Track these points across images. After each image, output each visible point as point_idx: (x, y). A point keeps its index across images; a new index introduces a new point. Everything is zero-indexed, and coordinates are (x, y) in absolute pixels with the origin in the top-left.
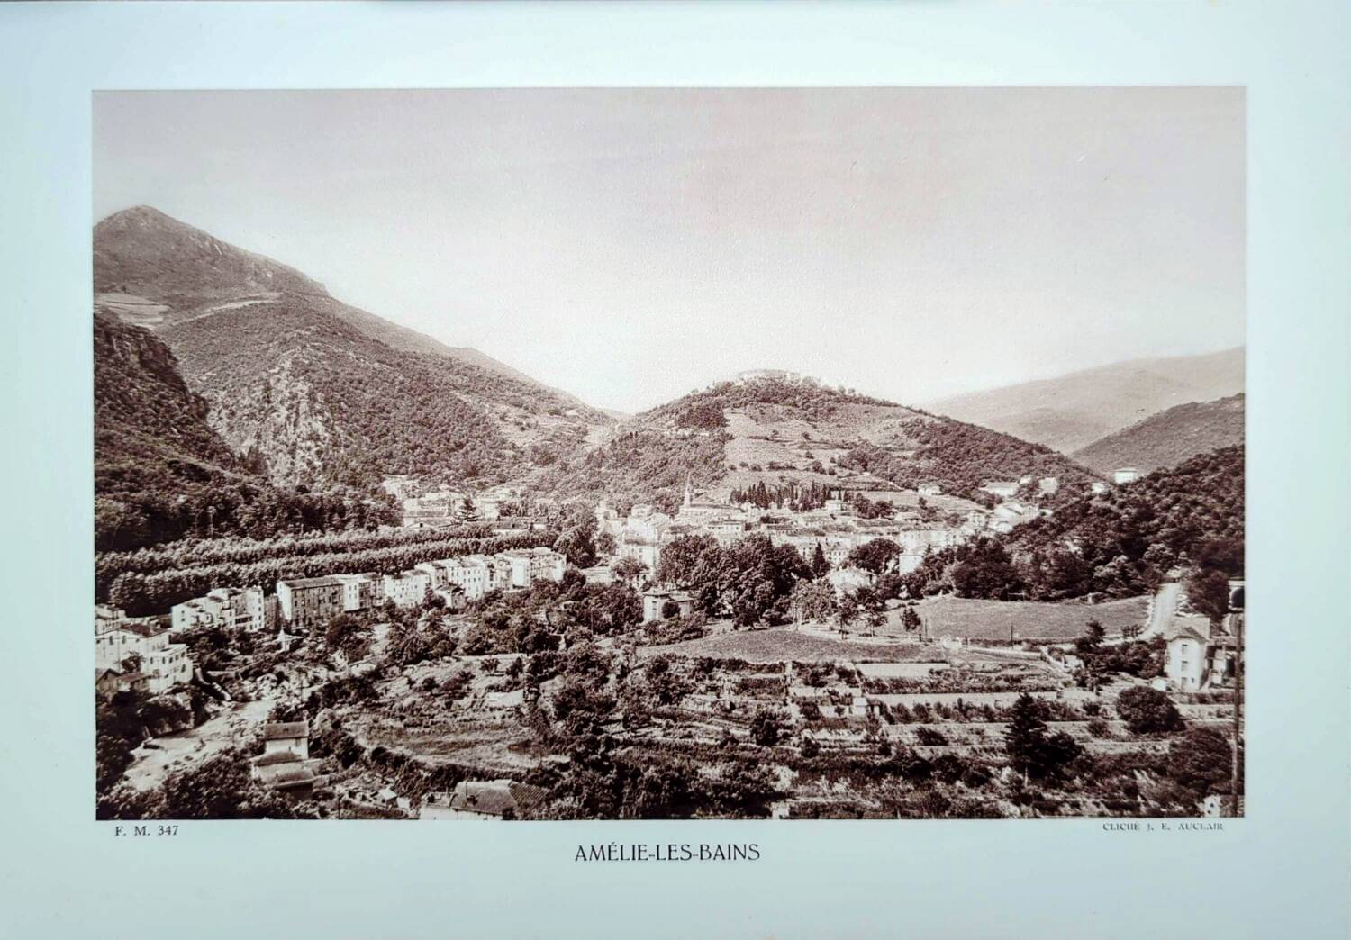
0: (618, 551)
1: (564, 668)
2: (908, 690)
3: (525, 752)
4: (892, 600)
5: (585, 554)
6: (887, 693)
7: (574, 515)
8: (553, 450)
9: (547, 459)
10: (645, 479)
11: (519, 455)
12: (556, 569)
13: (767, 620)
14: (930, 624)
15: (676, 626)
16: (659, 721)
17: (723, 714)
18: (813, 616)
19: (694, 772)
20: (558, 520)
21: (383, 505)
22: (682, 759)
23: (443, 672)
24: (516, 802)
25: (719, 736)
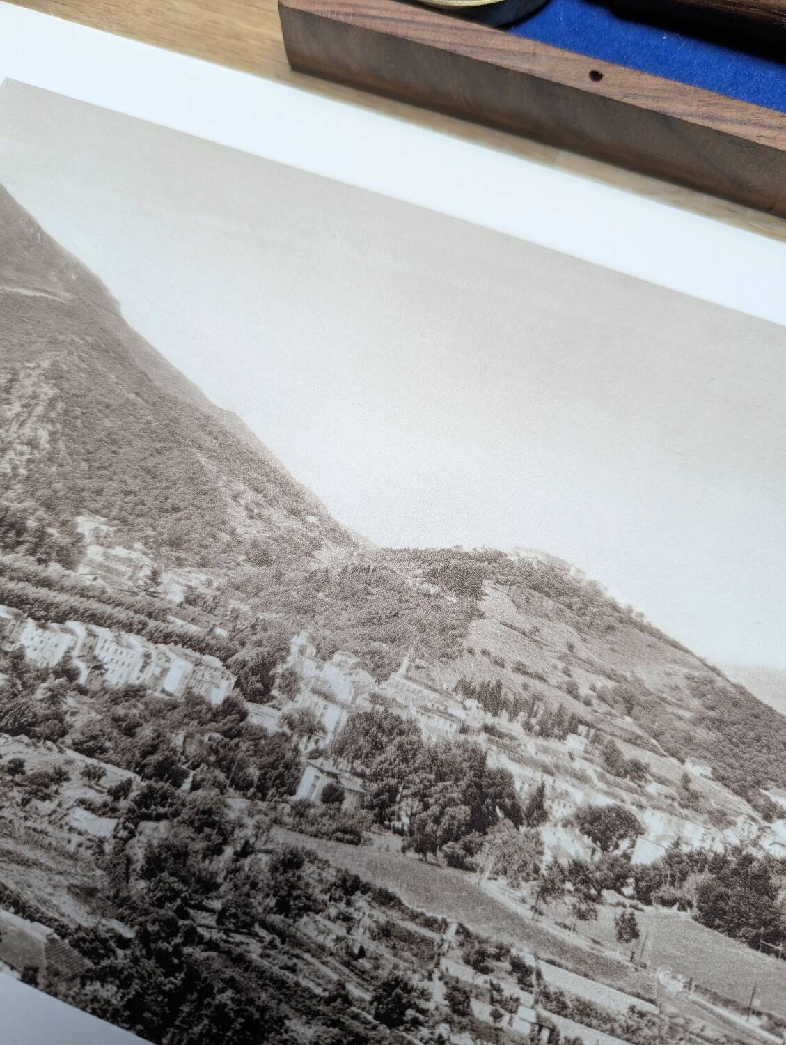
0: (299, 698)
1: (176, 814)
2: (595, 1022)
3: (85, 902)
4: (612, 891)
5: (259, 685)
6: (566, 1016)
7: (266, 635)
8: (275, 551)
9: (263, 560)
10: (364, 624)
11: (234, 543)
12: (219, 691)
13: (446, 856)
14: (649, 943)
15: (332, 817)
16: (263, 933)
17: (346, 958)
18: (505, 873)
19: (280, 1021)
20: (245, 633)
21: (65, 541)
22: (273, 997)
23: (38, 758)
24: (45, 963)
25: (331, 987)
